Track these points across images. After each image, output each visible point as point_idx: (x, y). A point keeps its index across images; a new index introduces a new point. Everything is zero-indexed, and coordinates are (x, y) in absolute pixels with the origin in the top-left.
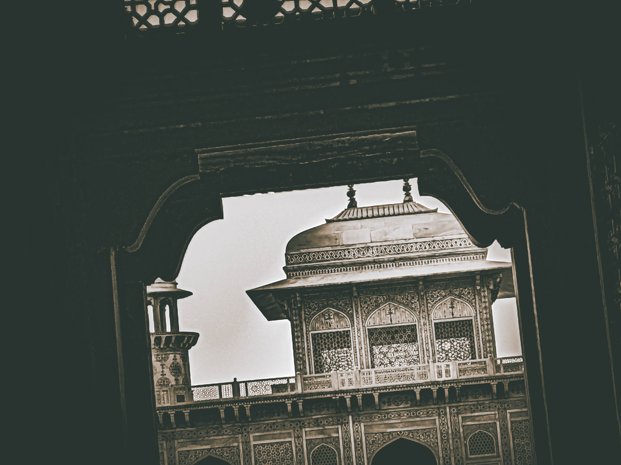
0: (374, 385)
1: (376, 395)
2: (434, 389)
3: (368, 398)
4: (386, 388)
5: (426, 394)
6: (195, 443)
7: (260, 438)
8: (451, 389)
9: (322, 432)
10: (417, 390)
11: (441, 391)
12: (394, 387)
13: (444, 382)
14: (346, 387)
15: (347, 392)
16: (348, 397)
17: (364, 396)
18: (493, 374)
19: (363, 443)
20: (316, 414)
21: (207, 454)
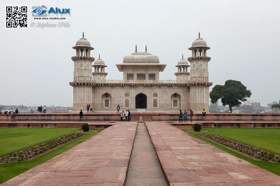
0: (137, 83)
1: (137, 85)
2: (148, 84)
3: (136, 85)
4: (139, 83)
5: (146, 85)
6: (104, 90)
7: (116, 90)
8: (151, 85)
9: (127, 90)
10: (145, 85)
11: (149, 85)
12: (141, 84)
13: (150, 83)
14: (132, 83)
16: (132, 84)
17: (135, 85)
18: (159, 83)
19: (134, 93)
20: (126, 87)
21: (106, 92)
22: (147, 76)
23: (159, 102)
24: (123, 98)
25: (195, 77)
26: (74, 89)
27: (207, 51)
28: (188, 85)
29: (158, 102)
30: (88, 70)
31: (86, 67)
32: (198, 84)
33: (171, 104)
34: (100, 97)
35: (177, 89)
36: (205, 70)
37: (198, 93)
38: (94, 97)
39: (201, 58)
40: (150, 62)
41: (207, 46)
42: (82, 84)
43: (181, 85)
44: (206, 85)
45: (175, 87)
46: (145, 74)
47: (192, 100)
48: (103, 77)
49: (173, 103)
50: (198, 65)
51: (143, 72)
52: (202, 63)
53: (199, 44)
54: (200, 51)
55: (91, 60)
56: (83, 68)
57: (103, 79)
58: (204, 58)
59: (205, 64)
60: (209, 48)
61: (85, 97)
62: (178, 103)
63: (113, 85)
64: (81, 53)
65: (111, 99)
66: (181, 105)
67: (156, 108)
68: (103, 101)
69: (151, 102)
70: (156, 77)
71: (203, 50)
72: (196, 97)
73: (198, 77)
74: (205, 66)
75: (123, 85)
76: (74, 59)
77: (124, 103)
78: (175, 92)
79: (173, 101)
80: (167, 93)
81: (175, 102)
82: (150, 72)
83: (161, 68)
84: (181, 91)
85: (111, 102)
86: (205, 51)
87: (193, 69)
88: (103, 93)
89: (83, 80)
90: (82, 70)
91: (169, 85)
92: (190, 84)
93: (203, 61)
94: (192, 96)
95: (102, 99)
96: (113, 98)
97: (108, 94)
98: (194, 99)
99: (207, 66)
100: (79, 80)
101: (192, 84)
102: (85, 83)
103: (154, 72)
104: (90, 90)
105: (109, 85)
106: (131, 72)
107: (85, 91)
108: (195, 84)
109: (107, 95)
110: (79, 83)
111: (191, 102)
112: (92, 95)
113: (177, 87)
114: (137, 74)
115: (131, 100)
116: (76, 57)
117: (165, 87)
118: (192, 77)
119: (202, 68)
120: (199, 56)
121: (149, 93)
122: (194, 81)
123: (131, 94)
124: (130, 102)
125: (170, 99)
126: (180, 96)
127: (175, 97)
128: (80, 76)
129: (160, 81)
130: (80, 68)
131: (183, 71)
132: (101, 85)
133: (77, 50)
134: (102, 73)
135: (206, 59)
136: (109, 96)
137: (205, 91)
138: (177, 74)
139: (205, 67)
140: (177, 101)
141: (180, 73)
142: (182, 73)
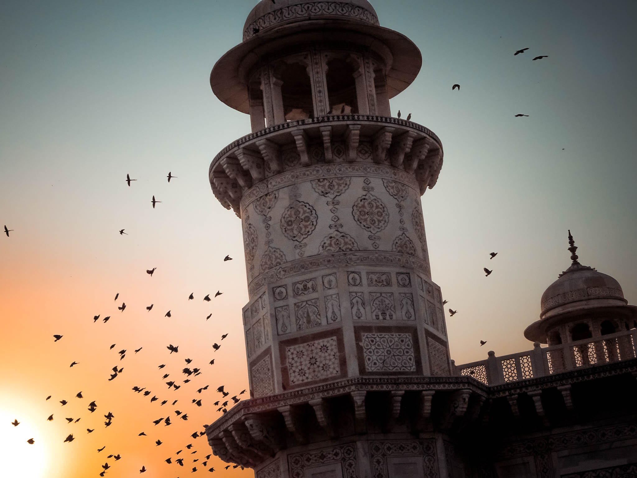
55: (409, 158)
89: (334, 369)
90: (313, 263)
100: (295, 378)
102: (348, 400)
128: (292, 330)
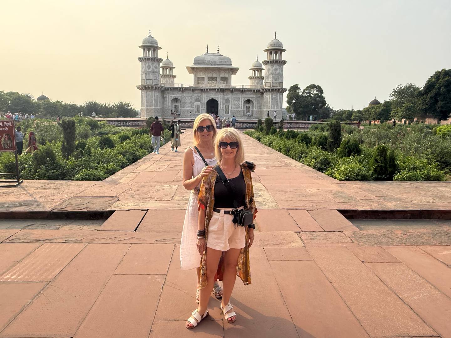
0: (208, 87)
1: (209, 89)
3: (207, 90)
4: (211, 88)
5: (218, 90)
6: (173, 94)
7: (186, 95)
8: (223, 90)
9: (198, 95)
10: (216, 89)
11: (221, 90)
12: (212, 88)
13: (222, 88)
14: (203, 87)
15: (203, 88)
16: (203, 89)
18: (231, 87)
19: (205, 98)
20: (197, 92)
21: (175, 97)
22: (219, 80)
23: (232, 108)
24: (193, 103)
25: (269, 82)
26: (141, 92)
27: (283, 53)
28: (262, 91)
29: (230, 109)
30: (156, 72)
31: (154, 69)
32: (272, 90)
33: (244, 111)
34: (169, 102)
35: (250, 95)
36: (281, 75)
37: (272, 99)
38: (163, 102)
39: (277, 61)
40: (222, 64)
41: (283, 48)
42: (150, 88)
43: (254, 90)
44: (281, 91)
45: (248, 93)
46: (216, 78)
47: (265, 106)
48: (171, 79)
49: (245, 109)
50: (273, 69)
51: (214, 75)
52: (277, 67)
53: (276, 45)
54: (276, 53)
55: (159, 61)
56: (150, 70)
57: (172, 82)
58: (280, 61)
59: (281, 68)
60: (285, 50)
61: (153, 102)
62: (251, 109)
63: (183, 89)
64: (148, 53)
65: (181, 104)
66: (254, 112)
67: (228, 114)
68: (172, 106)
69: (223, 108)
70: (229, 81)
71: (279, 52)
72: (269, 104)
73: (272, 82)
74: (280, 70)
75: (193, 89)
76: (141, 59)
77: (195, 108)
78: (248, 99)
79: (245, 107)
80: (240, 99)
81: (248, 108)
82: (222, 75)
83: (234, 71)
84: (255, 97)
85: (181, 107)
86: (281, 53)
87: (268, 73)
88: (172, 98)
89: (151, 83)
90: (150, 72)
91: (242, 90)
92: (263, 90)
93: (279, 65)
94: (265, 102)
95: (172, 104)
96: (183, 103)
97: (178, 99)
98: (267, 105)
99: (282, 70)
100: (147, 83)
101: (266, 90)
102: (153, 87)
103: (226, 75)
104: (159, 94)
105: (178, 89)
106: (201, 75)
107: (153, 95)
108: (269, 90)
109: (176, 100)
110: (147, 87)
111: (264, 109)
112: (161, 100)
113: (250, 93)
114: (209, 78)
115: (202, 106)
116: (143, 58)
117: (238, 93)
118: (266, 82)
119: (277, 73)
120: (274, 59)
121: (221, 99)
122: (269, 87)
123: (202, 99)
124: (201, 108)
125: (243, 105)
126: (253, 102)
127: (248, 103)
128: (147, 78)
129: (232, 86)
130: (148, 70)
131: (257, 75)
132: (171, 89)
133: (144, 50)
134: (171, 76)
135: (281, 63)
136: (179, 101)
137: (278, 97)
138: (251, 78)
139: (280, 72)
140: (250, 107)
141: (254, 77)
142: (255, 77)
